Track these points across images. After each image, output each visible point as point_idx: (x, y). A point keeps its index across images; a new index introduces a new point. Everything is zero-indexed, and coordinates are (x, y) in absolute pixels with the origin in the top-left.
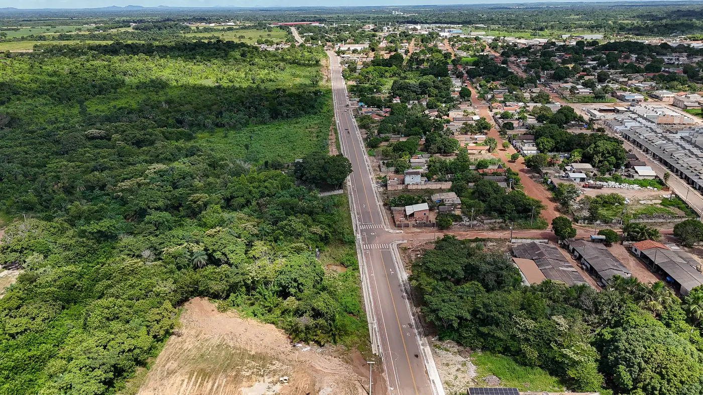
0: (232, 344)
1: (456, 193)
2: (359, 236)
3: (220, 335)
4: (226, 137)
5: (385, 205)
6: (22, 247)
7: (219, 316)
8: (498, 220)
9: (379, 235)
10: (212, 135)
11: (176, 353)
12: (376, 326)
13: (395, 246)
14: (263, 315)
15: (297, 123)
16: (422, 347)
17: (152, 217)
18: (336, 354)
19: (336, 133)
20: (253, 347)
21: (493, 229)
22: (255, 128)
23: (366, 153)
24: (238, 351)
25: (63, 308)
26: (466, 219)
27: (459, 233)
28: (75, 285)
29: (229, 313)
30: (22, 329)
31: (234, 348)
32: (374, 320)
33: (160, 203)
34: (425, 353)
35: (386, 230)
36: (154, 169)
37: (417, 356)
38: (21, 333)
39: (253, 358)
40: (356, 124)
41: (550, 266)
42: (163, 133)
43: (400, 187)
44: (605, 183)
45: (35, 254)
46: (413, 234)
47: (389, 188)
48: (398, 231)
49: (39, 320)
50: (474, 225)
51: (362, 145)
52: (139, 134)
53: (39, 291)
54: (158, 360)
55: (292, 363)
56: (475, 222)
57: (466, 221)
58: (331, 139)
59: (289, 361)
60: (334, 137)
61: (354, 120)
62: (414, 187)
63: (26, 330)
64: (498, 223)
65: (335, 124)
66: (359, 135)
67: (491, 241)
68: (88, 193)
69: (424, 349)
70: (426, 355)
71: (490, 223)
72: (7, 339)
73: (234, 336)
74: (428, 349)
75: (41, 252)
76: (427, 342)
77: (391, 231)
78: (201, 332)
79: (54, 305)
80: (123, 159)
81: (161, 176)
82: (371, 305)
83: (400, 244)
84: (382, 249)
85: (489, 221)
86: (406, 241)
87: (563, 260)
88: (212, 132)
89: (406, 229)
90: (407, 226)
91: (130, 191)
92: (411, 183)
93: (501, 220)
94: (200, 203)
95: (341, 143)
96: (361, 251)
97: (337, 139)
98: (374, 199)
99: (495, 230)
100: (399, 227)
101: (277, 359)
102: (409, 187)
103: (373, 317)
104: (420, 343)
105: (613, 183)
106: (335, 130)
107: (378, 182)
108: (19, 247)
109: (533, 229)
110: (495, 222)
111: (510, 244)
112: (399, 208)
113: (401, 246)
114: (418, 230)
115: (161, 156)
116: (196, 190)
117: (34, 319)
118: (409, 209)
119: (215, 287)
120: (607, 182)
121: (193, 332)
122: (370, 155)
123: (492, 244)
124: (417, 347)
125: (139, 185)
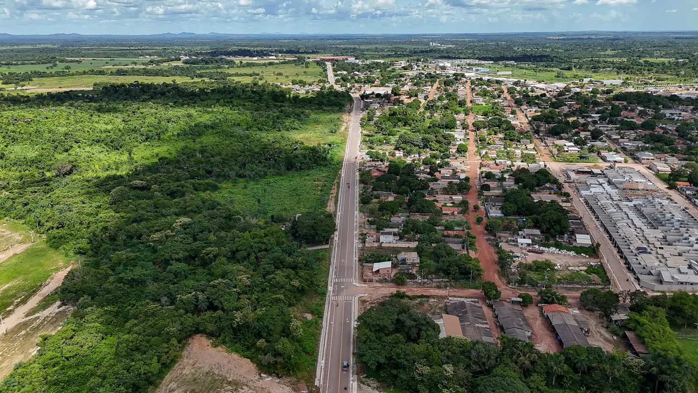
0: (216, 372)
1: (418, 253)
2: (330, 288)
3: (210, 365)
4: (245, 187)
5: (360, 260)
6: (77, 290)
7: (212, 350)
8: (444, 280)
9: (346, 288)
10: (234, 186)
11: (177, 377)
12: (323, 365)
13: (357, 298)
14: (242, 351)
15: (308, 175)
16: (351, 382)
17: (173, 267)
18: (289, 384)
19: (338, 187)
20: (232, 375)
21: (439, 287)
22: (271, 180)
23: (358, 209)
24: (220, 378)
25: (103, 338)
26: (419, 277)
27: (412, 289)
28: (112, 321)
29: (219, 348)
30: (74, 354)
31: (218, 375)
32: (323, 360)
33: (181, 255)
34: (352, 386)
35: (354, 284)
36: (181, 222)
37: (346, 389)
38: (73, 357)
39: (230, 383)
40: (358, 178)
41: (469, 323)
42: (193, 184)
43: (376, 245)
44: (547, 249)
45: (85, 296)
46: (374, 289)
47: (367, 245)
48: (363, 285)
49: (85, 347)
50: (424, 283)
51: (357, 200)
52: (173, 186)
53: (87, 325)
54: (164, 381)
55: (256, 389)
56: (426, 280)
57: (419, 279)
58: (332, 194)
59: (255, 387)
60: (336, 191)
61: (357, 174)
62: (387, 245)
63: (76, 355)
64: (445, 282)
65: (339, 178)
66: (357, 189)
67: (434, 298)
68: (128, 240)
69: (352, 384)
70: (352, 388)
71: (438, 282)
72: (63, 360)
73: (220, 367)
74: (355, 384)
75: (89, 295)
76: (356, 379)
77: (358, 285)
78: (197, 362)
79: (96, 337)
80: (158, 210)
81: (185, 229)
82: (324, 348)
83: (361, 297)
84: (346, 300)
85: (437, 280)
86: (366, 295)
87: (483, 317)
88: (235, 182)
89: (370, 283)
90: (371, 281)
91: (160, 242)
92: (384, 242)
93: (446, 280)
94: (211, 255)
95: (339, 199)
96: (329, 301)
97: (337, 193)
98: (353, 254)
99: (441, 288)
100: (365, 281)
101: (247, 385)
102: (383, 245)
103: (323, 357)
104: (351, 379)
105: (554, 249)
106: (339, 184)
107: (360, 238)
108: (74, 290)
109: (472, 288)
110: (442, 281)
111: (448, 301)
112: (369, 265)
113: (361, 299)
114: (380, 285)
115: (188, 209)
116: (209, 244)
117: (82, 347)
118: (377, 266)
119: (211, 327)
120: (549, 248)
121: (191, 362)
122: (360, 211)
123: (433, 300)
124: (348, 381)
125: (167, 237)
